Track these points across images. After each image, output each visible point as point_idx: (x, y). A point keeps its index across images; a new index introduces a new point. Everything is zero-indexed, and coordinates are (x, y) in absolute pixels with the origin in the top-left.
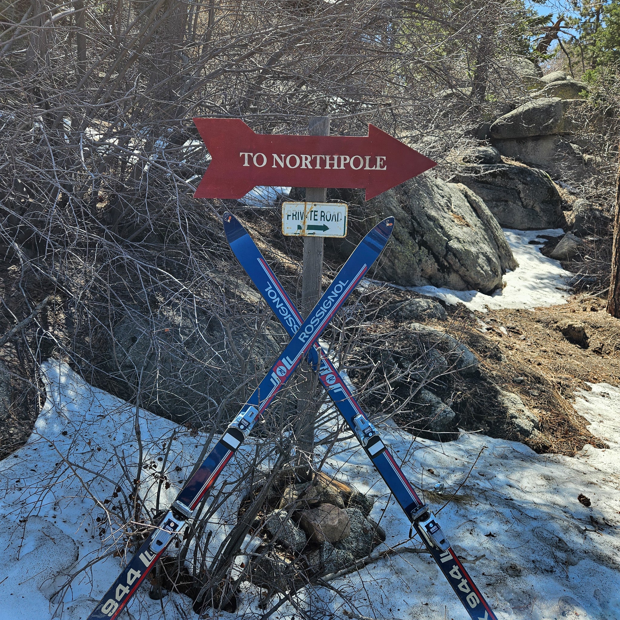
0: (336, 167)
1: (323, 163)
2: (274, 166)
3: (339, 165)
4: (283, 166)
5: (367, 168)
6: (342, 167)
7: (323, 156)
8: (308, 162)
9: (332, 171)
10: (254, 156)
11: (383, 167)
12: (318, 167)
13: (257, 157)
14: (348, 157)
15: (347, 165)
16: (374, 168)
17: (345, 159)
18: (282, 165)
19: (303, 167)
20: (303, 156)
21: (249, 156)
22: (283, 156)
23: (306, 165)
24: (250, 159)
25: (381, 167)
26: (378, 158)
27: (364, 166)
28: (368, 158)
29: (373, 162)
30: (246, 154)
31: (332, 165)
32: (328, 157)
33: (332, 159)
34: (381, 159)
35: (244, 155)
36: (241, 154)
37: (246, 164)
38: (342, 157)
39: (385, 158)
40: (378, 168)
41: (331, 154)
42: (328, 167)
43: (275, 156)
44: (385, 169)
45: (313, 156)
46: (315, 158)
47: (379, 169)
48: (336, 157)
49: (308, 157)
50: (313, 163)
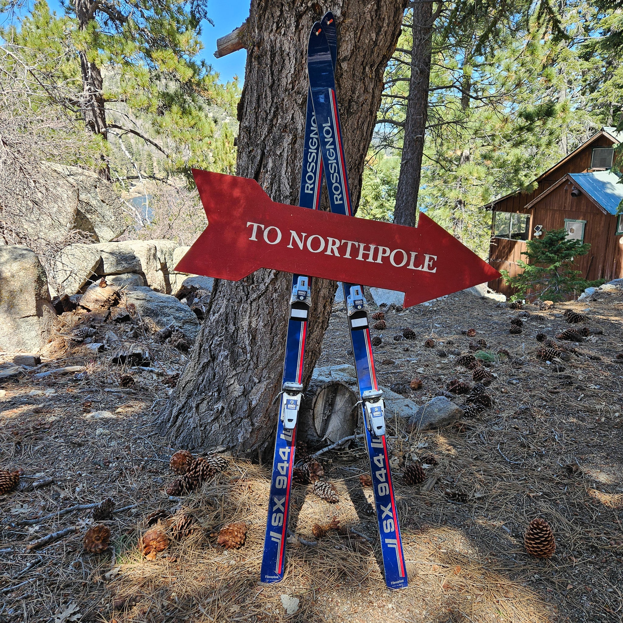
0: (370, 259)
1: (354, 252)
2: (290, 246)
3: (375, 257)
4: (301, 248)
5: (411, 267)
6: (379, 261)
7: (356, 244)
8: (335, 248)
9: (364, 263)
10: (265, 229)
11: (432, 269)
12: (348, 256)
13: (269, 231)
14: (388, 250)
15: (386, 260)
16: (420, 268)
17: (384, 252)
18: (301, 246)
19: (329, 252)
20: (331, 240)
21: (259, 228)
22: (304, 235)
23: (332, 251)
24: (260, 232)
25: (429, 268)
26: (427, 257)
27: (408, 263)
28: (413, 254)
29: (419, 261)
30: (255, 226)
31: (366, 256)
32: (362, 246)
33: (367, 248)
34: (431, 259)
35: (252, 226)
36: (249, 224)
37: (253, 238)
38: (381, 249)
39: (435, 257)
40: (426, 269)
41: (367, 242)
42: (360, 258)
43: (294, 233)
44: (434, 271)
45: (343, 241)
46: (346, 244)
47: (428, 270)
48: (372, 247)
49: (337, 241)
50: (342, 249)
